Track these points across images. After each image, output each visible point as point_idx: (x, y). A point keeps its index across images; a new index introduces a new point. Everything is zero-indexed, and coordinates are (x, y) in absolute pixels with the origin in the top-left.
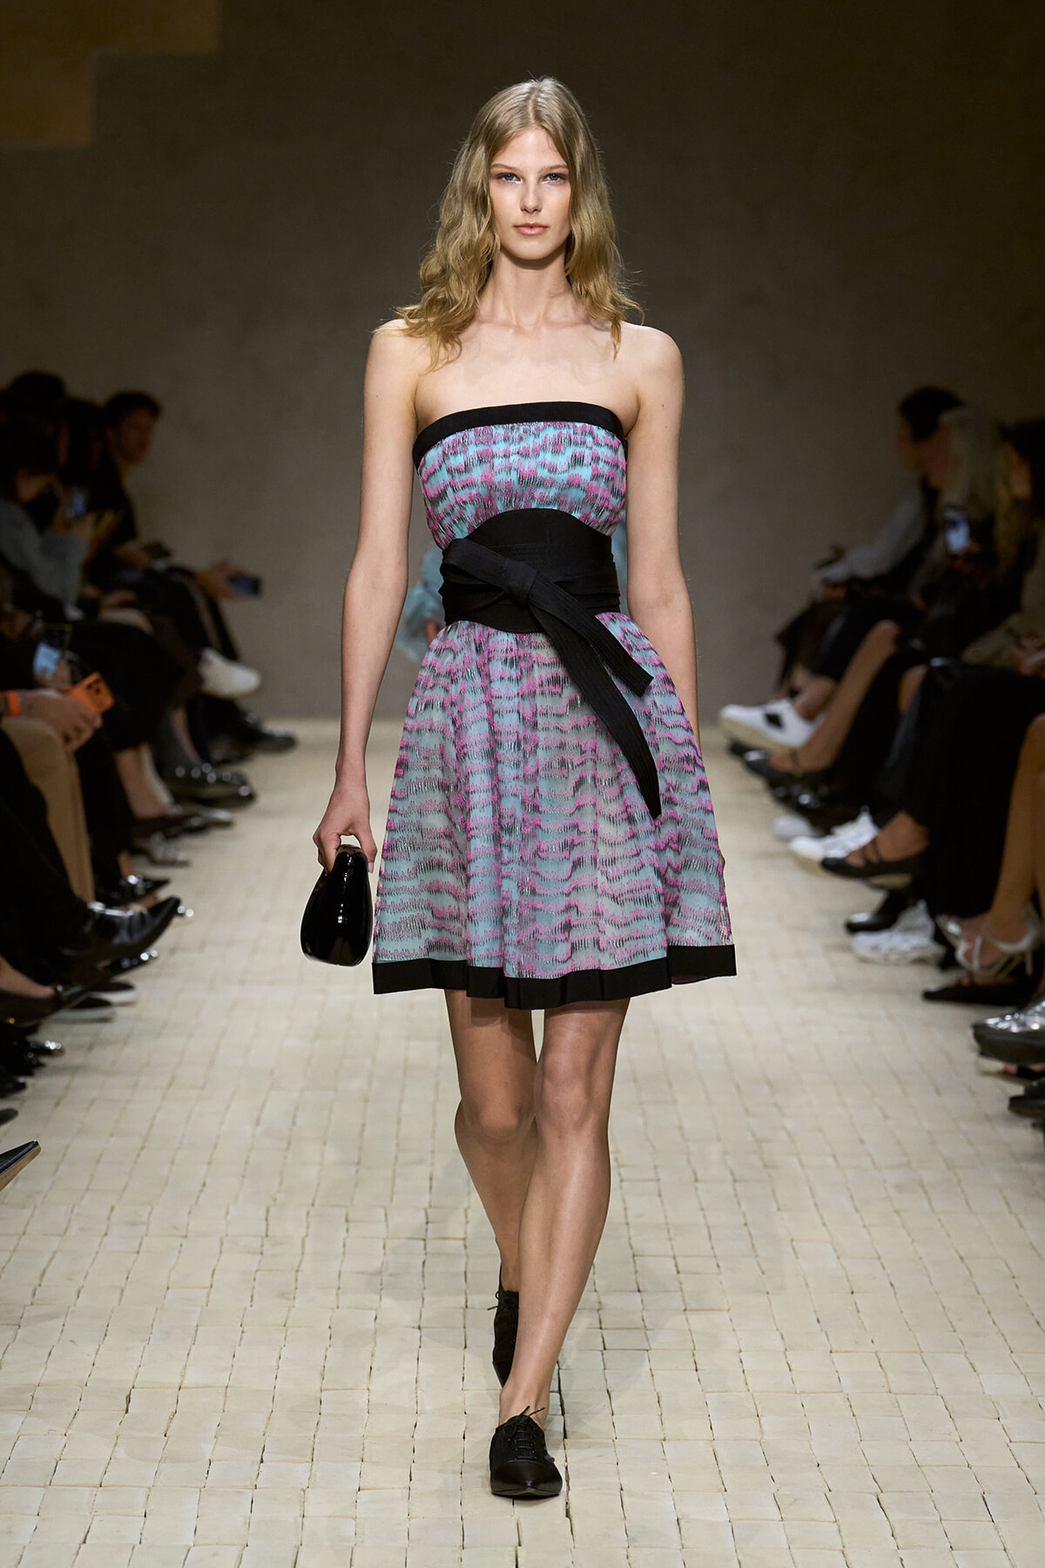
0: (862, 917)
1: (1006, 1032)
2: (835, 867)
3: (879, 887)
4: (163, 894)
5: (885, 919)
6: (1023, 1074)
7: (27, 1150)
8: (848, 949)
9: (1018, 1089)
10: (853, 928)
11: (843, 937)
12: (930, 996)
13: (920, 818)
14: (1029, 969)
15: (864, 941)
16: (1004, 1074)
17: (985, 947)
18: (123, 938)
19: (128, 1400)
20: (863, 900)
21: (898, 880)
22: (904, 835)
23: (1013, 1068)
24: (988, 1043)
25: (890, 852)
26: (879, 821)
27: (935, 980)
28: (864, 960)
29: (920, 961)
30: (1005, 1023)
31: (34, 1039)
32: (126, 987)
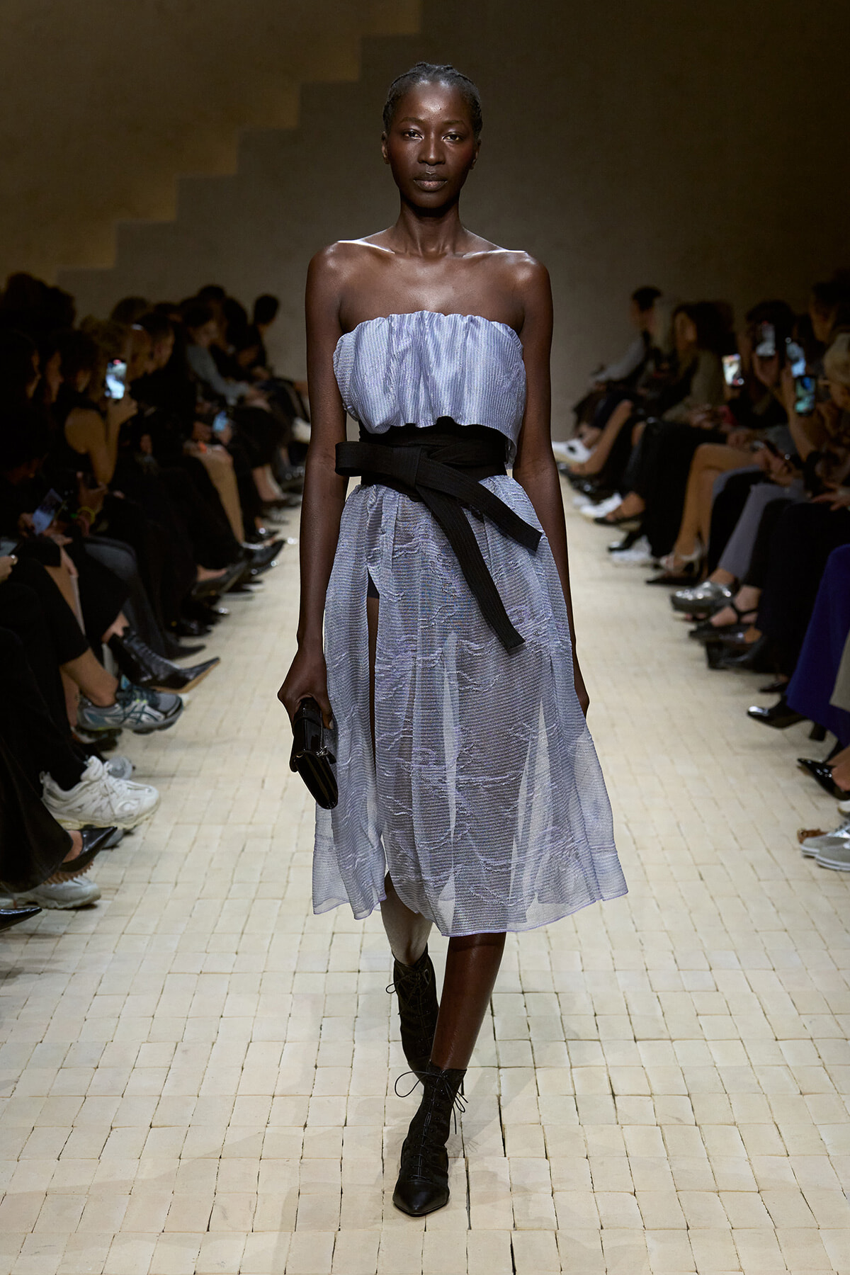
0: (616, 544)
1: (686, 600)
2: (601, 521)
3: (623, 530)
4: (278, 537)
5: (627, 545)
6: (694, 619)
7: (215, 661)
8: (608, 559)
9: (692, 627)
10: (612, 550)
11: (606, 554)
12: (650, 582)
13: (643, 495)
14: (697, 569)
15: (617, 556)
16: (686, 620)
17: (676, 559)
18: (258, 559)
19: (263, 782)
20: (615, 536)
21: (634, 526)
22: (634, 503)
23: (689, 616)
24: (678, 605)
25: (627, 512)
26: (623, 496)
27: (651, 574)
28: (616, 566)
29: (644, 565)
30: (687, 595)
31: (215, 608)
32: (259, 582)
